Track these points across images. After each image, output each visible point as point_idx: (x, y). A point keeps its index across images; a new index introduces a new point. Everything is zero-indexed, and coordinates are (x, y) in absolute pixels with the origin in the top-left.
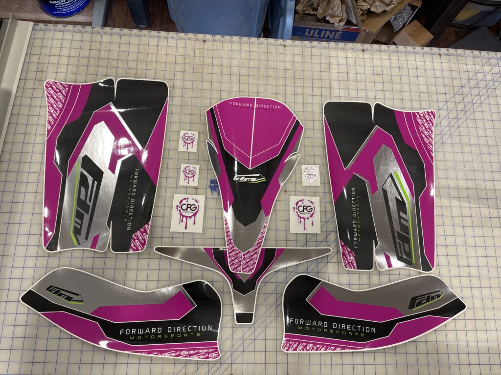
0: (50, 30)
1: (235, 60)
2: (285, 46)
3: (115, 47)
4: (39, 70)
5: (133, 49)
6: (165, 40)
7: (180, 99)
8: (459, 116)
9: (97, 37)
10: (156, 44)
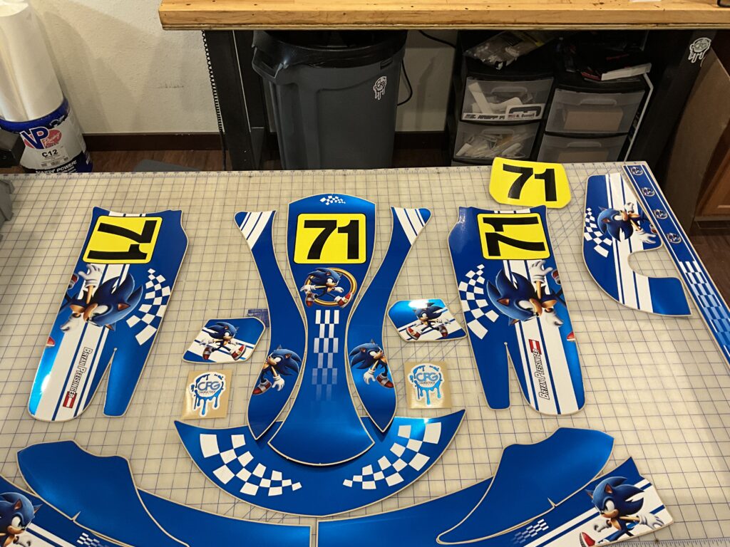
0: (73, 178)
1: (285, 192)
2: (345, 175)
3: (144, 189)
4: (54, 214)
5: (166, 189)
6: (205, 179)
7: (217, 231)
8: (566, 227)
9: (126, 181)
10: (193, 182)
